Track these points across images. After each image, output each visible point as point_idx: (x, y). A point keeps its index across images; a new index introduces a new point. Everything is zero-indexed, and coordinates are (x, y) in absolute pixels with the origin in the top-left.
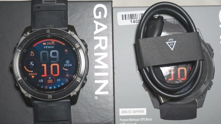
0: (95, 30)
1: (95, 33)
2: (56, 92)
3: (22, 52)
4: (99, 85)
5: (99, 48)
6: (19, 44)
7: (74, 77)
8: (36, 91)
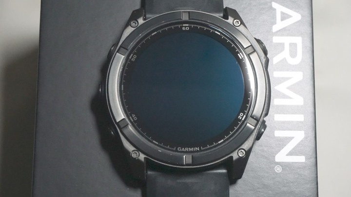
0: (275, 23)
1: (275, 28)
2: (200, 149)
3: (127, 59)
4: (284, 142)
5: (284, 60)
6: (120, 44)
7: (240, 117)
8: (156, 147)
